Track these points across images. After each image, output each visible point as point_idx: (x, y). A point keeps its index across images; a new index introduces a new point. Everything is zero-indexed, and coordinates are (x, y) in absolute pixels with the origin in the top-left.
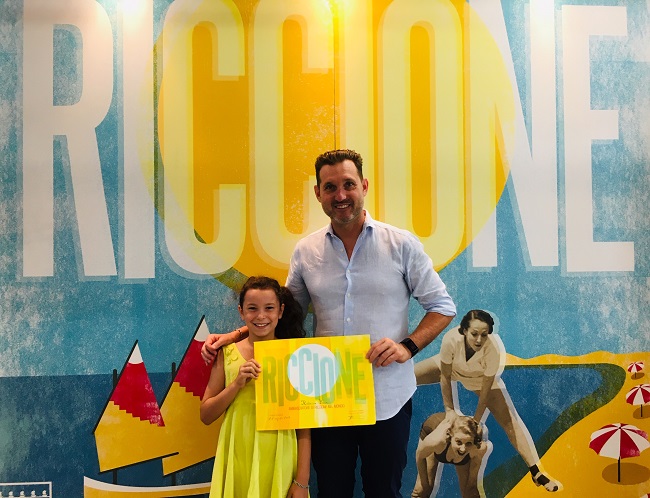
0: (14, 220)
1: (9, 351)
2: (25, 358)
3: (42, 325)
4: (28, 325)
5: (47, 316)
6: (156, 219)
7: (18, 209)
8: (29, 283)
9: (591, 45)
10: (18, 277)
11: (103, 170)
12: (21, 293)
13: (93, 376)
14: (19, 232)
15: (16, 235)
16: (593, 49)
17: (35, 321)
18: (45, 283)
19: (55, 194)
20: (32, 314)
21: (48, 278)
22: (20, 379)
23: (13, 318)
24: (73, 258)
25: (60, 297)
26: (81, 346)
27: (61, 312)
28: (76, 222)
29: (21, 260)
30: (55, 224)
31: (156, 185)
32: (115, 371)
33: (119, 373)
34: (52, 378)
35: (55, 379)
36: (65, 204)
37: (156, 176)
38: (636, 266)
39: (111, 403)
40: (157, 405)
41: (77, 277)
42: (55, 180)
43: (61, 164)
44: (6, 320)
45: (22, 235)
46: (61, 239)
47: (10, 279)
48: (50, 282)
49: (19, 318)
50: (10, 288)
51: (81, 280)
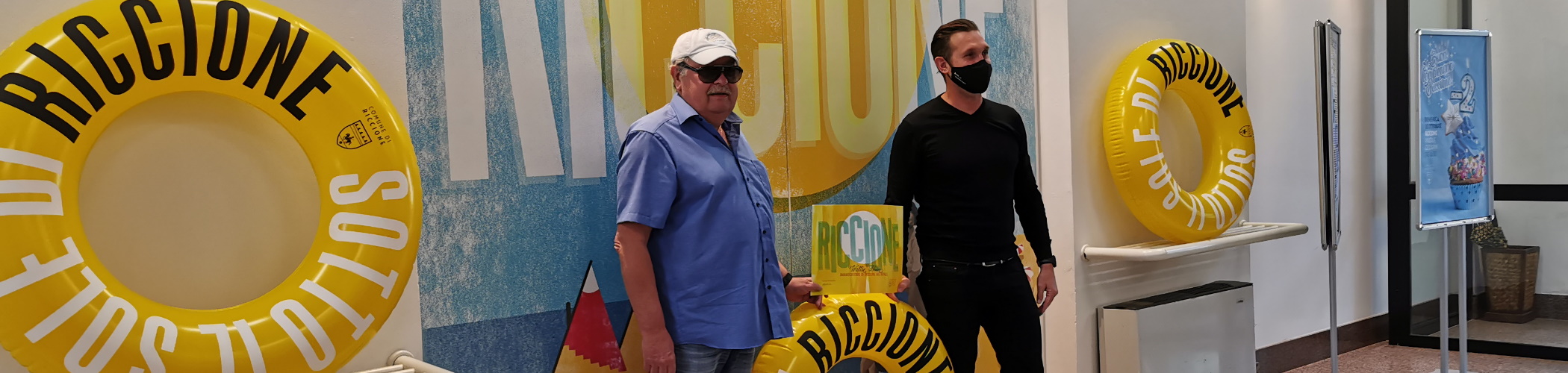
0: (433, 98)
1: (438, 289)
2: (461, 297)
3: (478, 249)
4: (461, 251)
5: (483, 236)
6: (604, 96)
7: (439, 82)
8: (458, 189)
10: (444, 181)
11: (541, 29)
12: (449, 204)
13: (543, 314)
14: (442, 117)
15: (438, 120)
17: (469, 243)
18: (478, 189)
19: (485, 62)
20: (465, 233)
21: (482, 181)
22: (455, 327)
23: (440, 242)
24: (511, 151)
25: (498, 208)
26: (527, 274)
27: (500, 227)
28: (512, 100)
29: (447, 156)
30: (488, 104)
31: (602, 50)
32: (568, 304)
33: (572, 306)
34: (494, 322)
35: (499, 323)
36: (499, 75)
37: (602, 39)
39: (566, 348)
40: (616, 345)
41: (517, 177)
42: (483, 41)
43: (489, 18)
44: (432, 246)
45: (446, 119)
46: (495, 125)
47: (434, 185)
48: (485, 187)
49: (448, 240)
50: (435, 197)
51: (523, 182)
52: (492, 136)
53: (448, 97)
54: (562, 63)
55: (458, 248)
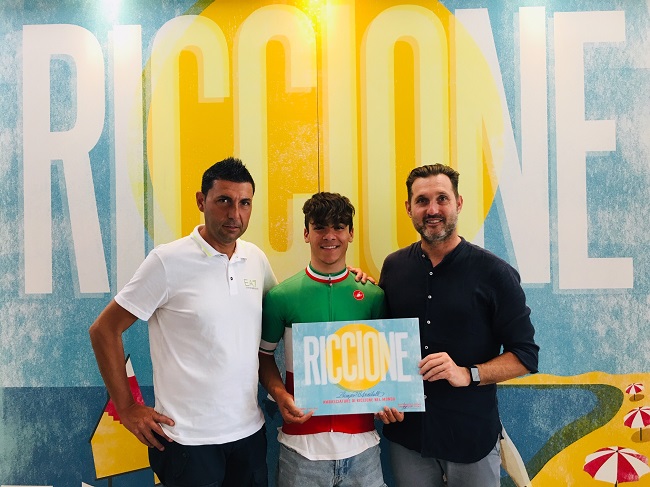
0: (16, 240)
1: (13, 363)
2: (28, 369)
3: (42, 339)
4: (30, 340)
5: (46, 331)
6: (146, 238)
7: (20, 230)
8: (30, 300)
9: (586, 52)
10: (20, 294)
11: (96, 193)
12: (23, 308)
13: (89, 388)
14: (21, 252)
15: (18, 254)
16: (588, 57)
17: (36, 335)
18: (44, 300)
19: (53, 216)
20: (34, 328)
21: (47, 294)
22: (24, 389)
23: (16, 333)
24: (70, 276)
25: (59, 313)
26: (78, 359)
27: (59, 325)
28: (72, 241)
29: (23, 278)
30: (54, 244)
31: (145, 205)
34: (52, 389)
35: (55, 390)
36: (62, 225)
37: (145, 197)
38: (635, 282)
39: (106, 414)
41: (73, 293)
42: (52, 203)
43: (57, 187)
44: (11, 334)
45: (23, 254)
46: (59, 258)
47: (14, 296)
48: (49, 299)
49: (22, 332)
50: (14, 304)
51: (77, 296)
52: (56, 265)
53: (25, 240)
54: (112, 215)
55: (28, 338)
